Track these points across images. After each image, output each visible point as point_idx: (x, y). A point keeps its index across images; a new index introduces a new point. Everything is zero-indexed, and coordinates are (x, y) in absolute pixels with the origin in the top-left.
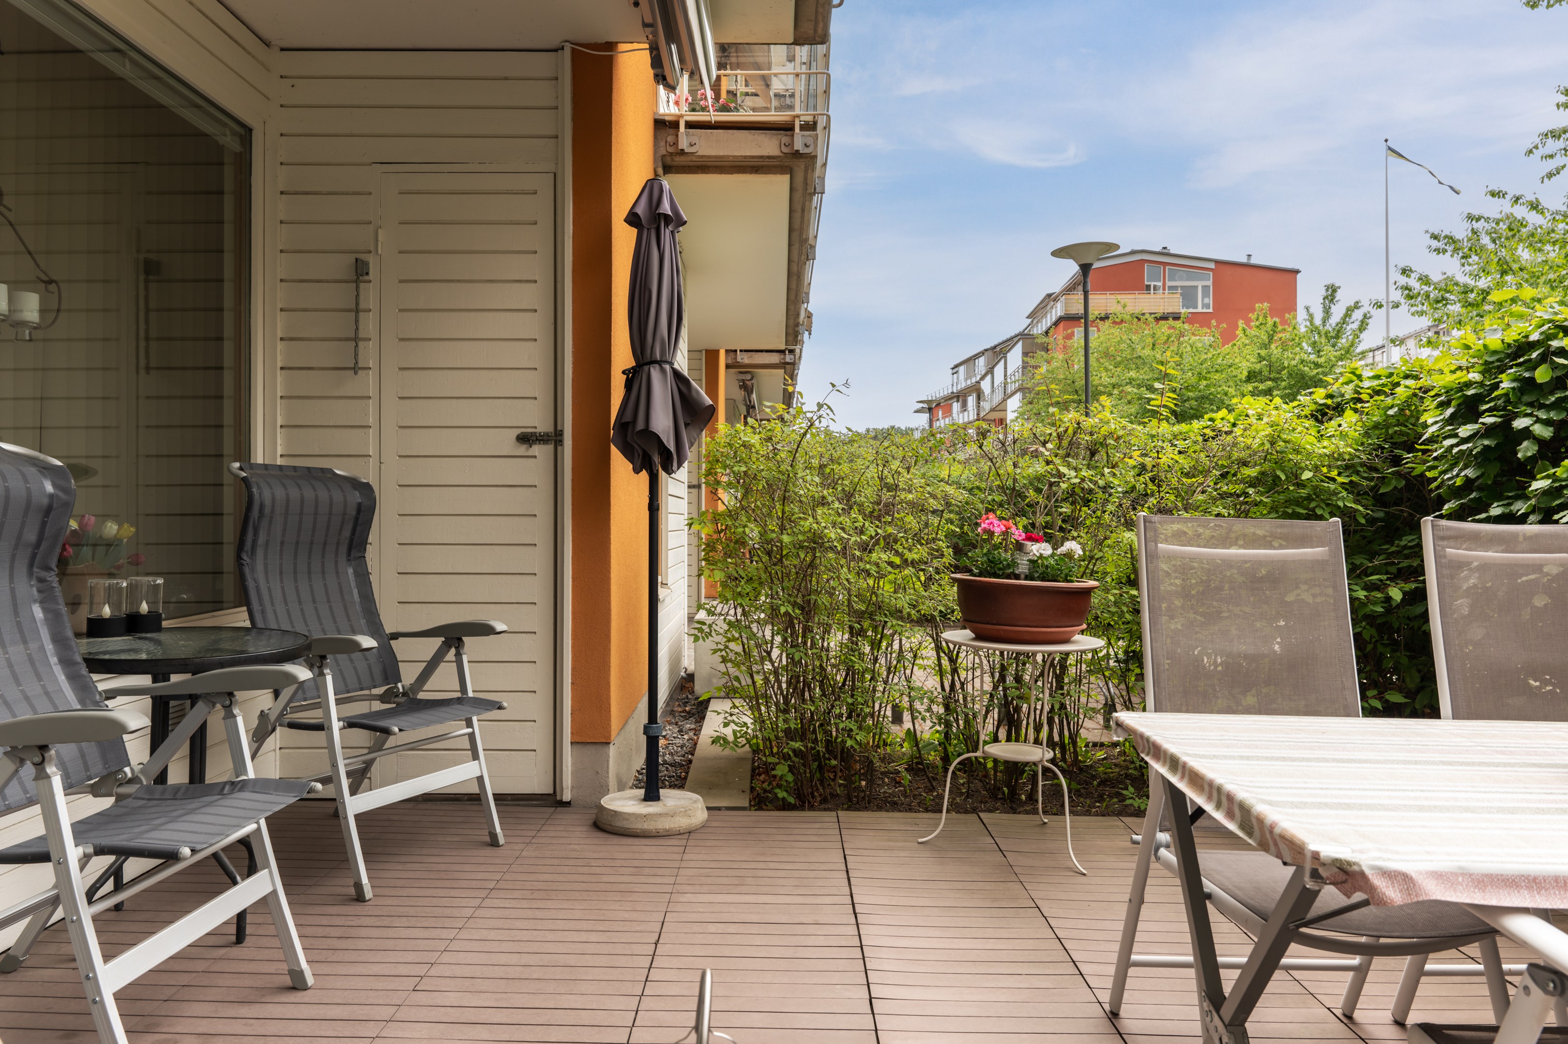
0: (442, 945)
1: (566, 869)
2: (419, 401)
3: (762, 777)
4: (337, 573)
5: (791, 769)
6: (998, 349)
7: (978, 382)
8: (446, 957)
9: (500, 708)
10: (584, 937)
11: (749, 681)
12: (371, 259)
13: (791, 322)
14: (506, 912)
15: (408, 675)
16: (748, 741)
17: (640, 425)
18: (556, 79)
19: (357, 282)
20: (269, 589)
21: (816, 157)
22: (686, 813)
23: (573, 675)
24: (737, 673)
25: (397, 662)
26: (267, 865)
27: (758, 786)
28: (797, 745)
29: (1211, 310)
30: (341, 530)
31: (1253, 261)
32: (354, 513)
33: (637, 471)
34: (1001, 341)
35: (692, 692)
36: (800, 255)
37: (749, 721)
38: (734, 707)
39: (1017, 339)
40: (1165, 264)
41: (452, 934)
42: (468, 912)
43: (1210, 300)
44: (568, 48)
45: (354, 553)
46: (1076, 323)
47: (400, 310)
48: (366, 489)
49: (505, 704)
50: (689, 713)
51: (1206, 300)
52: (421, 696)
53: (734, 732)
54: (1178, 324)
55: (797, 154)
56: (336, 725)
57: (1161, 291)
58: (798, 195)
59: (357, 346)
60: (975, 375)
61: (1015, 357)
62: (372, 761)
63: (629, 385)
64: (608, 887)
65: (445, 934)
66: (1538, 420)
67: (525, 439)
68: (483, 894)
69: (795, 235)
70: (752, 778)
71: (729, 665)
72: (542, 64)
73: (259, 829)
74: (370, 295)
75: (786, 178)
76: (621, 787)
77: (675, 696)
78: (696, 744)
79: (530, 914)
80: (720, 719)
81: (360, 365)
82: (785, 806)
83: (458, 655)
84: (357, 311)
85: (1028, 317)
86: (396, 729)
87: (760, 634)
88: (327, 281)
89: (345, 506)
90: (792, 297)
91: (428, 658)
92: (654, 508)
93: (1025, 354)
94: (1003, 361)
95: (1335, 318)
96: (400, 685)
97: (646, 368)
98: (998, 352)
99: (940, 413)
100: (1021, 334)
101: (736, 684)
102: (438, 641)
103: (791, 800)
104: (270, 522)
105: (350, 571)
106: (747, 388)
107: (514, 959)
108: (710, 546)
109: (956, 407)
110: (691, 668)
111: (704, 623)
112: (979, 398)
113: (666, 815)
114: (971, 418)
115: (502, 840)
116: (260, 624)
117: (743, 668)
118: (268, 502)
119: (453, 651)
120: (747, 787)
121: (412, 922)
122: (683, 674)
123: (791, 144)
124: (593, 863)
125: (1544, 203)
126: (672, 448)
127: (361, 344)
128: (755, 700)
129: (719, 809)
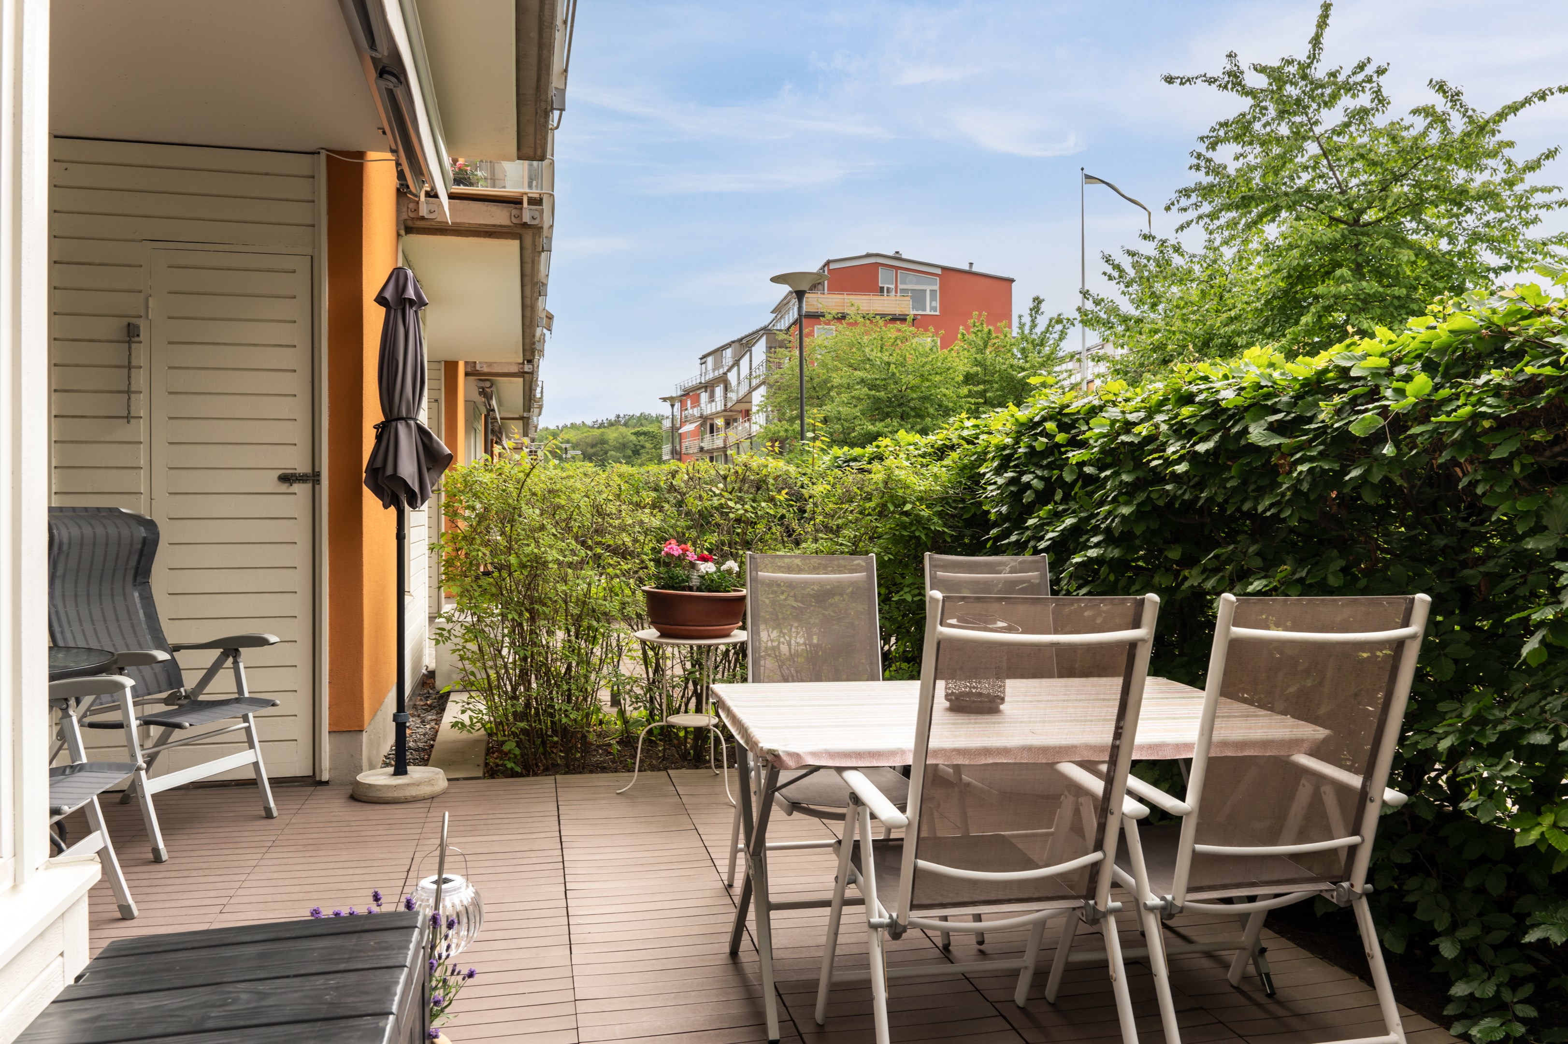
0: (237, 885)
1: (331, 830)
2: (188, 446)
3: (495, 755)
4: (124, 595)
5: (519, 744)
6: (744, 341)
7: (725, 374)
8: (241, 892)
9: (274, 705)
10: (351, 871)
11: (485, 676)
12: (143, 324)
13: (528, 341)
14: (285, 861)
15: (190, 681)
16: (483, 726)
17: (389, 471)
18: (313, 177)
19: (129, 342)
20: (66, 612)
21: (542, 228)
22: (429, 782)
23: (330, 675)
24: (474, 669)
25: (180, 670)
26: (98, 827)
27: (491, 761)
28: (523, 725)
29: (938, 313)
30: (128, 560)
31: (975, 269)
32: (140, 546)
33: (386, 507)
34: (747, 333)
35: (433, 688)
36: (532, 293)
37: (482, 708)
38: (471, 697)
39: (761, 333)
40: (897, 268)
41: (243, 877)
42: (254, 863)
43: (936, 304)
44: (324, 154)
45: (139, 579)
46: (816, 320)
47: (170, 368)
48: (150, 525)
49: (278, 702)
50: (430, 706)
51: (934, 304)
52: (201, 698)
53: (471, 718)
54: (904, 327)
55: (525, 225)
56: (134, 723)
57: (893, 293)
58: (528, 253)
59: (129, 399)
60: (722, 366)
61: (760, 350)
62: (157, 753)
63: (379, 438)
64: (367, 839)
65: (237, 878)
66: (1037, 477)
67: (287, 478)
68: (264, 850)
69: (527, 280)
70: (487, 754)
71: (466, 662)
72: (301, 164)
73: (92, 801)
74: (140, 354)
75: (517, 243)
76: (372, 767)
77: (417, 692)
78: (437, 732)
79: (304, 860)
80: (459, 707)
81: (132, 414)
82: (513, 774)
83: (236, 663)
84: (129, 367)
85: (772, 312)
86: (187, 724)
87: (492, 636)
88: (100, 341)
89: (132, 539)
90: (527, 322)
91: (209, 665)
92: (401, 537)
93: (769, 348)
94: (748, 354)
95: (1039, 330)
96: (182, 690)
97: (394, 423)
98: (745, 344)
99: (689, 402)
100: (765, 329)
101: (472, 678)
102: (217, 652)
103: (518, 769)
104: (68, 556)
105: (136, 595)
106: (486, 394)
107: (297, 889)
108: (449, 563)
109: (704, 397)
110: (432, 666)
111: (444, 629)
112: (726, 389)
113: (413, 784)
114: (719, 409)
115: (275, 813)
116: (61, 643)
117: (478, 664)
118: (65, 540)
119: (231, 660)
120: (482, 762)
121: (207, 872)
122: (424, 671)
123: (519, 217)
124: (353, 824)
125: (1184, 247)
126: (417, 489)
127: (133, 396)
128: (488, 691)
129: (457, 779)
